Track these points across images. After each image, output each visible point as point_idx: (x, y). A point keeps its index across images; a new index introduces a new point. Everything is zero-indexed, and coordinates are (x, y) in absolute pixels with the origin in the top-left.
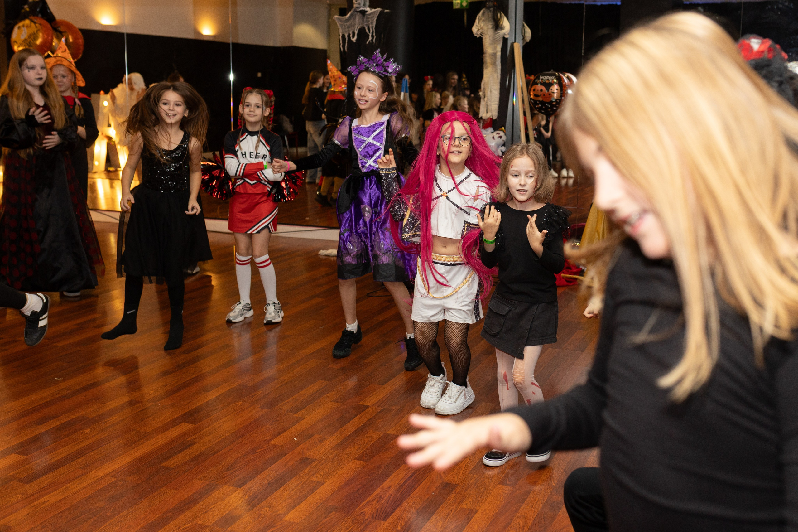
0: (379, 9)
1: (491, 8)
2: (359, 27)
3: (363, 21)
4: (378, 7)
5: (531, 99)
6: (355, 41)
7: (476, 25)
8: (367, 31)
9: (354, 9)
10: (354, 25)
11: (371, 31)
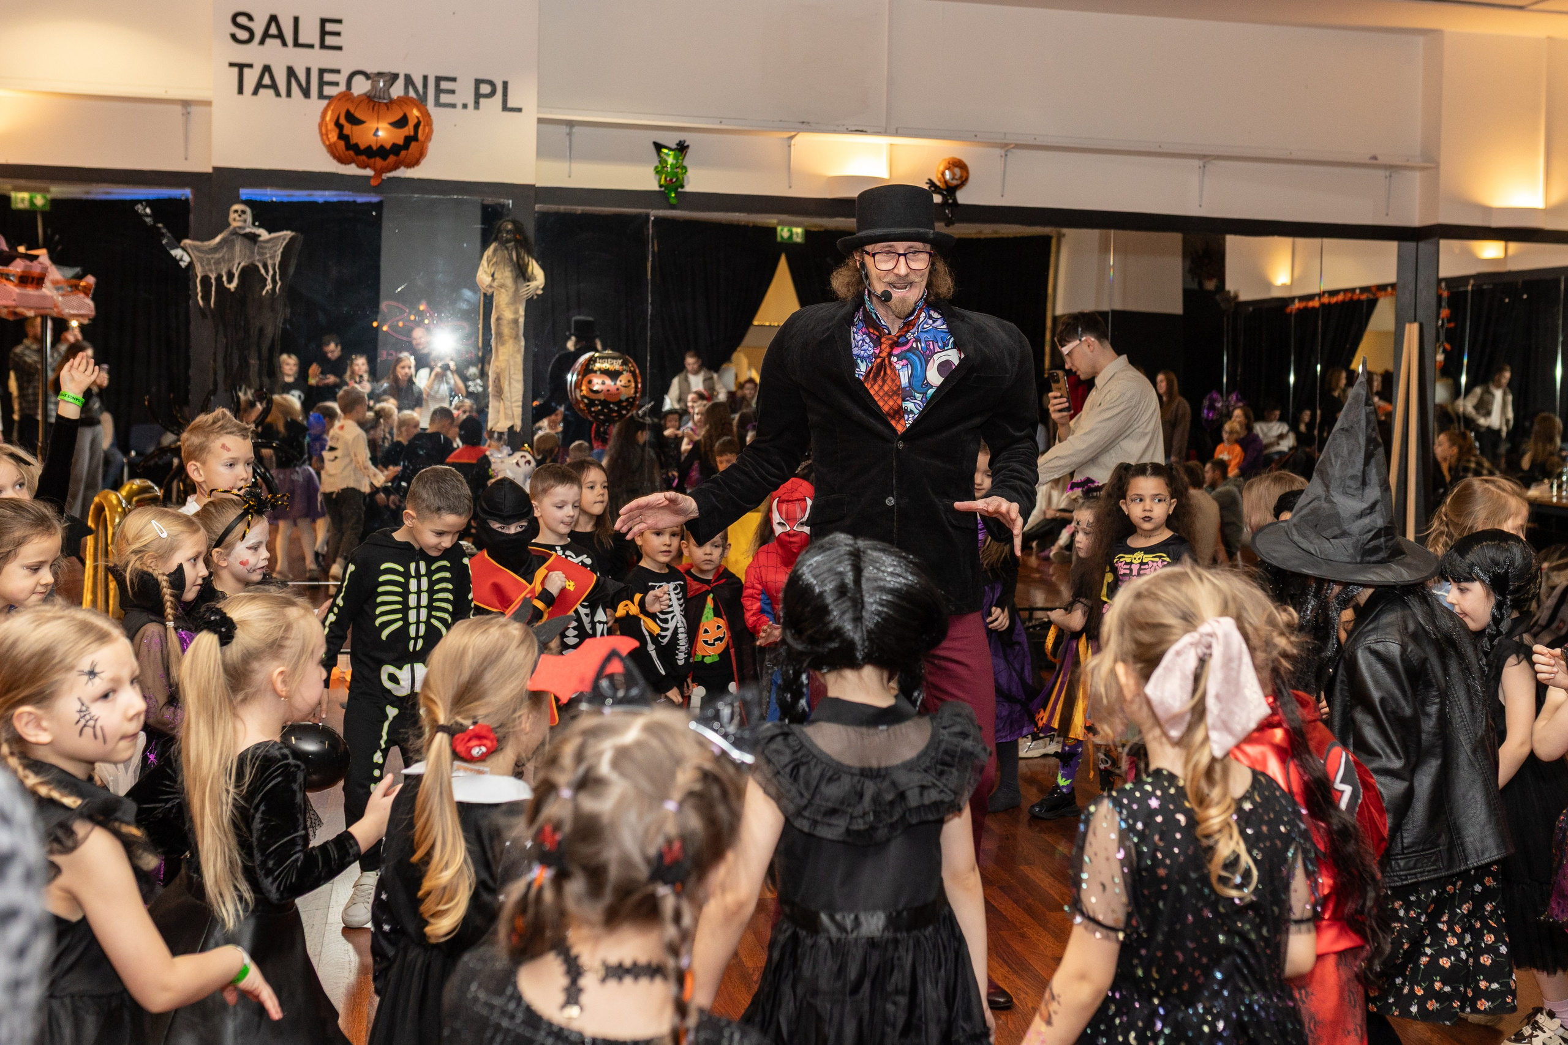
0: (288, 234)
1: (508, 241)
2: (242, 264)
3: (253, 253)
4: (287, 229)
5: (584, 397)
6: (233, 290)
7: (486, 272)
8: (263, 271)
9: (231, 228)
10: (231, 260)
11: (271, 272)
